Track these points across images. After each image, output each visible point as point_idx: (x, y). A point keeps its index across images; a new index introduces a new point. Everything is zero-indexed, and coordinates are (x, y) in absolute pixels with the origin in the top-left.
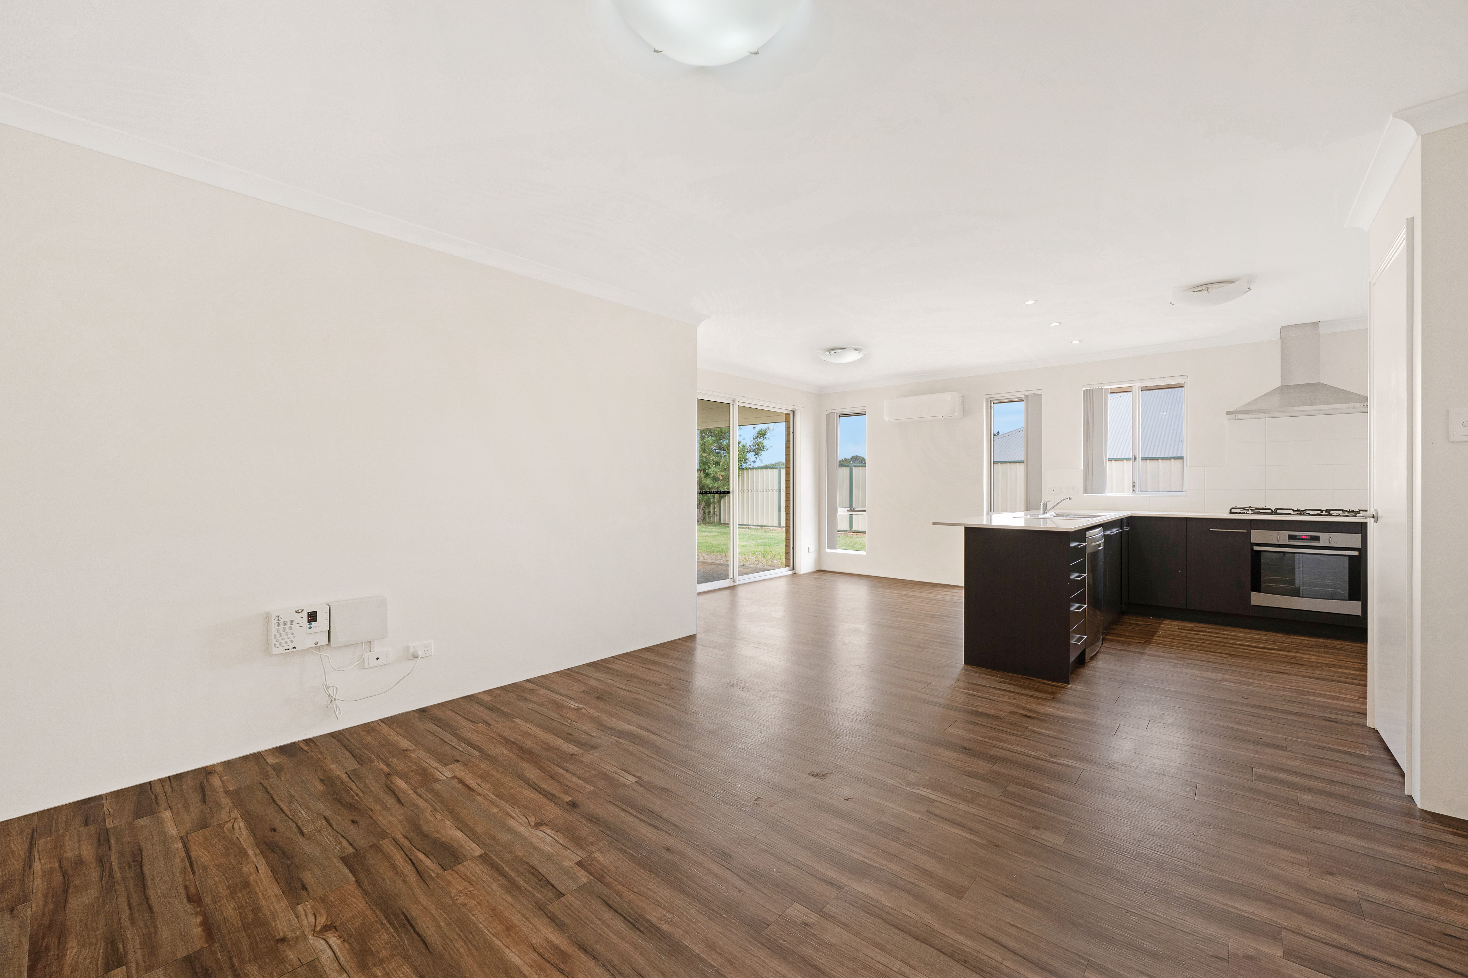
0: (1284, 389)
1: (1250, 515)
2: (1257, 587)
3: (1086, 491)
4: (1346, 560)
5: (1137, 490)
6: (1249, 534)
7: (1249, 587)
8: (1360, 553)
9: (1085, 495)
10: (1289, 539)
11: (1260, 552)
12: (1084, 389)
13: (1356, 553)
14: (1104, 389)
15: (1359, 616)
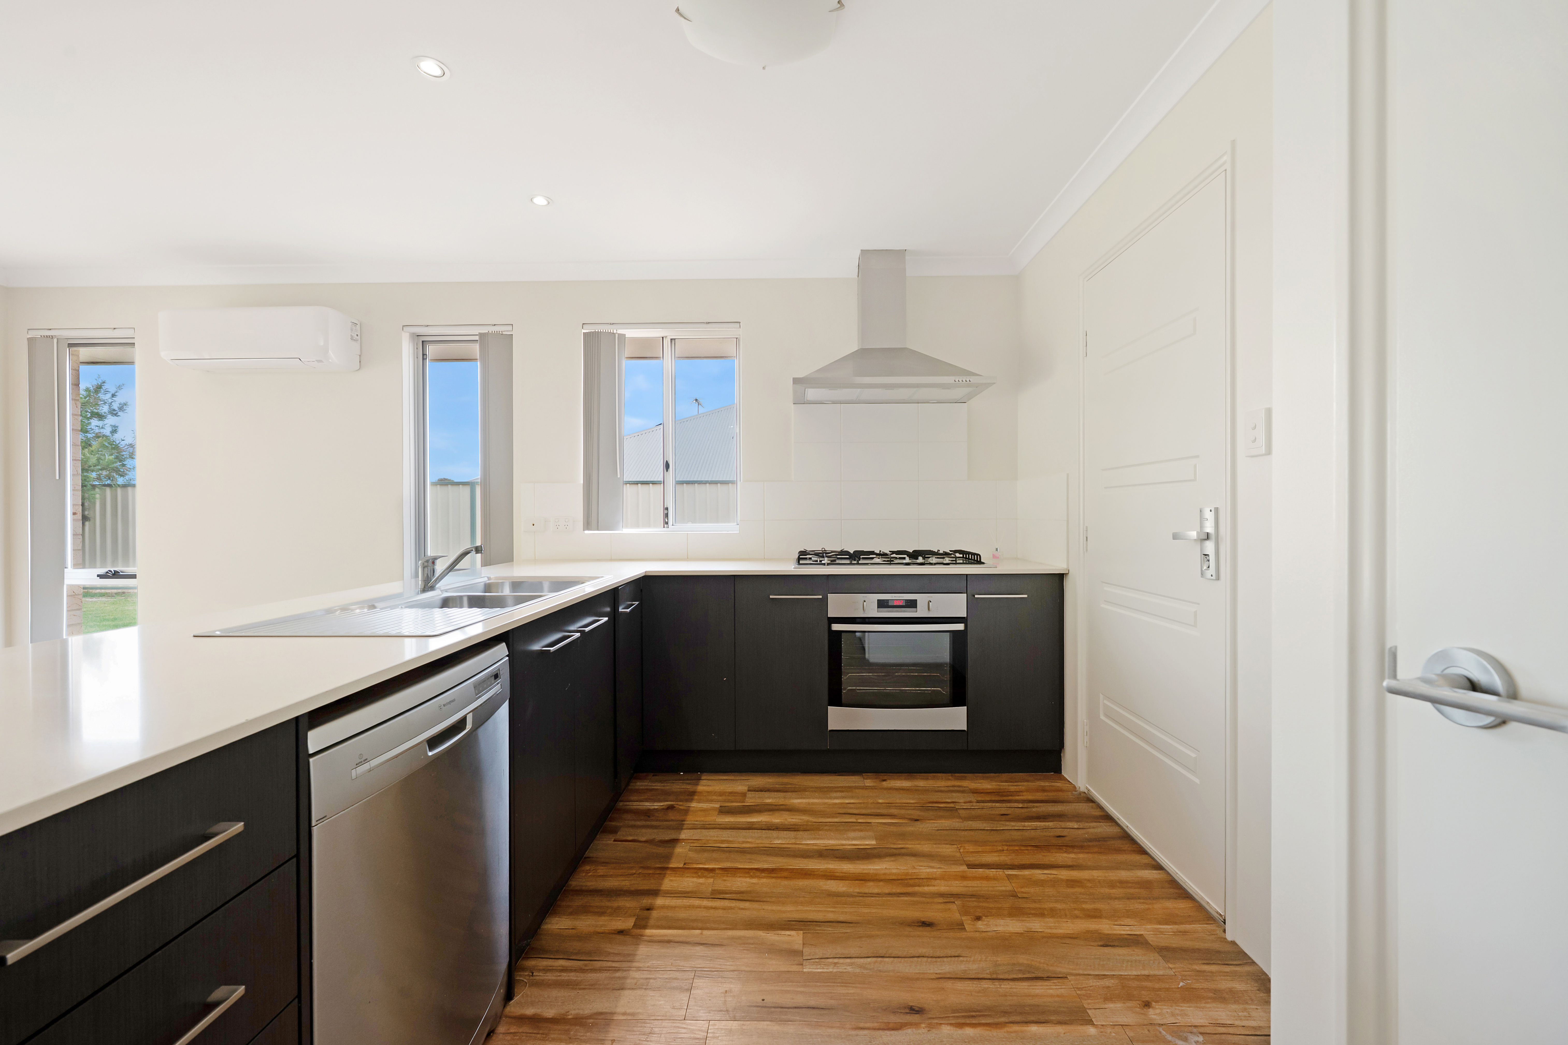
0: (863, 353)
1: (826, 567)
2: (836, 699)
3: (588, 525)
4: (947, 638)
5: (670, 523)
6: (824, 602)
7: (825, 698)
8: (966, 626)
9: (586, 532)
10: (878, 608)
11: (840, 632)
12: (585, 331)
13: (960, 627)
14: (617, 335)
15: (964, 731)
